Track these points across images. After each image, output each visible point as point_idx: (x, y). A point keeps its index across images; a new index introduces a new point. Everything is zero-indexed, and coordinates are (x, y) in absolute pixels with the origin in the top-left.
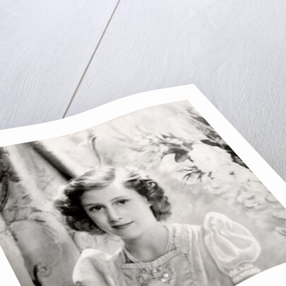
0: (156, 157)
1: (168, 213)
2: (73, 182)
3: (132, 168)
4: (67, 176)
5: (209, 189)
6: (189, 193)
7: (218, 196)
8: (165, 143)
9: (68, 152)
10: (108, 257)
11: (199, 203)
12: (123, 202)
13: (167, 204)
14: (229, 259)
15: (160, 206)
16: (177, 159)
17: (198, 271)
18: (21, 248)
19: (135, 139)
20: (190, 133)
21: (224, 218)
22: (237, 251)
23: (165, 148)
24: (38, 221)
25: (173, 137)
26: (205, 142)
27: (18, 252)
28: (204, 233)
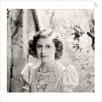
0: (69, 34)
1: (59, 58)
2: (38, 33)
3: (59, 34)
4: (37, 29)
5: (77, 56)
6: (70, 54)
7: (78, 59)
8: (75, 29)
9: (42, 18)
10: (34, 67)
11: (70, 60)
12: (49, 47)
13: (61, 54)
14: (67, 84)
15: (59, 54)
16: (75, 38)
17: (56, 82)
18: (12, 55)
19: (67, 22)
20: (86, 27)
21: (74, 69)
22: (71, 82)
23: (74, 32)
24: (21, 47)
25: (79, 27)
26: (88, 33)
27: (11, 56)
28: (65, 71)
